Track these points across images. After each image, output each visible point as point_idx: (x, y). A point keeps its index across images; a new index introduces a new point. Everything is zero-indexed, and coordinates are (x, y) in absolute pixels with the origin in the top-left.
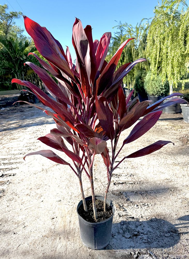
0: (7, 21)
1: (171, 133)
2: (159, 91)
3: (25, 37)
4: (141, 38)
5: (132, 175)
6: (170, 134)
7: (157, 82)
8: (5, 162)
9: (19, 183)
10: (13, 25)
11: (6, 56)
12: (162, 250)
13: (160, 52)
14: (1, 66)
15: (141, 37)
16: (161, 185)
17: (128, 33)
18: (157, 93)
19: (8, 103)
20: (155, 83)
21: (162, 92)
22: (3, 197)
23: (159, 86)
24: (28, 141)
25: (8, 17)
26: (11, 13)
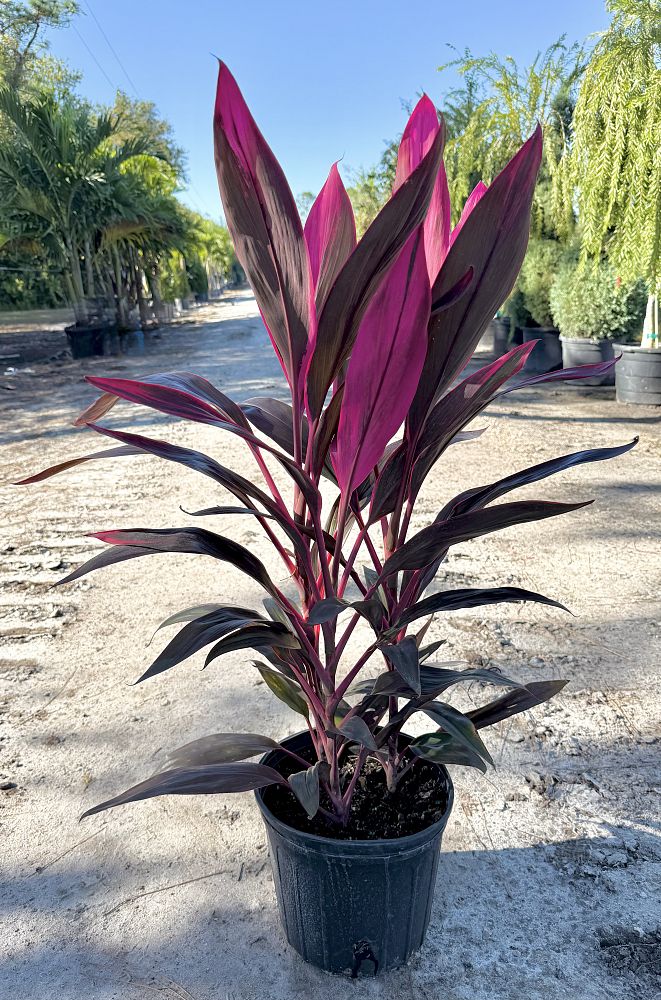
0: (18, 34)
1: (649, 465)
2: (606, 322)
3: (83, 102)
4: (546, 115)
5: (515, 579)
6: (645, 466)
7: (601, 285)
8: (62, 528)
9: (123, 588)
10: (39, 55)
11: (25, 171)
12: (628, 776)
13: (622, 166)
14: (4, 209)
15: (548, 110)
16: (617, 609)
17: (497, 94)
18: (598, 331)
19: (27, 352)
20: (592, 289)
21: (616, 325)
22: (76, 625)
23: (609, 301)
24: (130, 473)
25: (23, 20)
26: (35, 5)
